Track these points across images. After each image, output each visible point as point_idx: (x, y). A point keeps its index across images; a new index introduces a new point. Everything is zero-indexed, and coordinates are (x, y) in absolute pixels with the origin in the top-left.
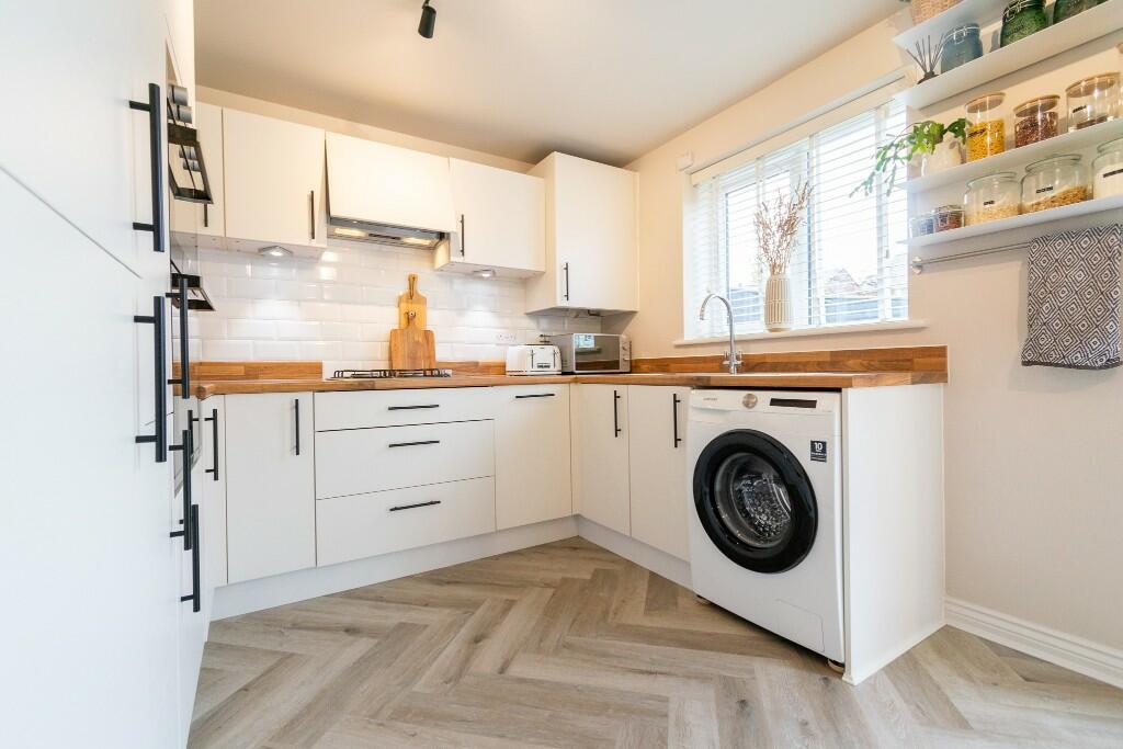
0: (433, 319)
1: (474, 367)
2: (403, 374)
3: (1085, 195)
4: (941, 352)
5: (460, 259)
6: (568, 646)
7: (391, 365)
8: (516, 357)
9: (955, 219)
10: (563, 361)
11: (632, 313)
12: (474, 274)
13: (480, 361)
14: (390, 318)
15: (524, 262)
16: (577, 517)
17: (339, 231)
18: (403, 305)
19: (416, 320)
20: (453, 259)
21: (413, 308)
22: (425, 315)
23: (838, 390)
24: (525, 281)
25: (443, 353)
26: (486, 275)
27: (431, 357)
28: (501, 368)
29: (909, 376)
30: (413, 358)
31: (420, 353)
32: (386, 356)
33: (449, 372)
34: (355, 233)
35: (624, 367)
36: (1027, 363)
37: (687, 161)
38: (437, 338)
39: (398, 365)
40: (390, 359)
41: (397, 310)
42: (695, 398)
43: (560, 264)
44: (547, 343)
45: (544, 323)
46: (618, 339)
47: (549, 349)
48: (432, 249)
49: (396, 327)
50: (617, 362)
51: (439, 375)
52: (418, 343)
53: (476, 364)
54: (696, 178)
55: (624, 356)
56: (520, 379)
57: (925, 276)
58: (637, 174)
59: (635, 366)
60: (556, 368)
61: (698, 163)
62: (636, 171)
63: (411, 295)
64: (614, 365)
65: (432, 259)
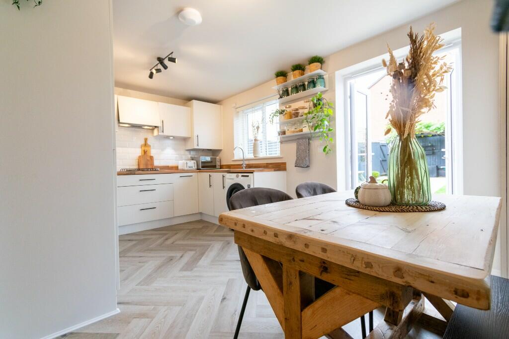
0: (153, 152)
1: (168, 168)
2: (143, 170)
3: (301, 131)
4: (285, 164)
5: (162, 134)
6: (191, 239)
7: (139, 167)
8: (181, 164)
9: (284, 133)
10: (198, 165)
11: (221, 150)
12: (167, 137)
13: (170, 165)
14: (138, 152)
15: (183, 134)
16: (201, 213)
17: (121, 125)
18: (143, 148)
19: (147, 152)
20: (160, 134)
21: (146, 149)
22: (150, 152)
23: (252, 173)
24: (185, 140)
25: (157, 163)
26: (171, 138)
27: (152, 164)
28: (177, 168)
29: (273, 170)
30: (147, 165)
31: (149, 163)
32: (137, 164)
33: (158, 169)
34: (127, 125)
35: (218, 167)
36: (295, 166)
37: (234, 105)
38: (155, 158)
39: (141, 167)
40: (139, 165)
41: (140, 149)
42: (228, 175)
43: (195, 135)
44: (193, 159)
45: (192, 153)
46: (216, 158)
47: (193, 161)
48: (153, 130)
49: (140, 155)
50: (216, 166)
51: (155, 170)
52: (148, 160)
53: (168, 167)
54: (238, 110)
55: (218, 164)
56: (183, 171)
57: (283, 145)
58: (222, 106)
59: (221, 167)
60: (195, 167)
61: (238, 106)
62: (221, 105)
63: (146, 144)
64: (215, 167)
65: (153, 133)
